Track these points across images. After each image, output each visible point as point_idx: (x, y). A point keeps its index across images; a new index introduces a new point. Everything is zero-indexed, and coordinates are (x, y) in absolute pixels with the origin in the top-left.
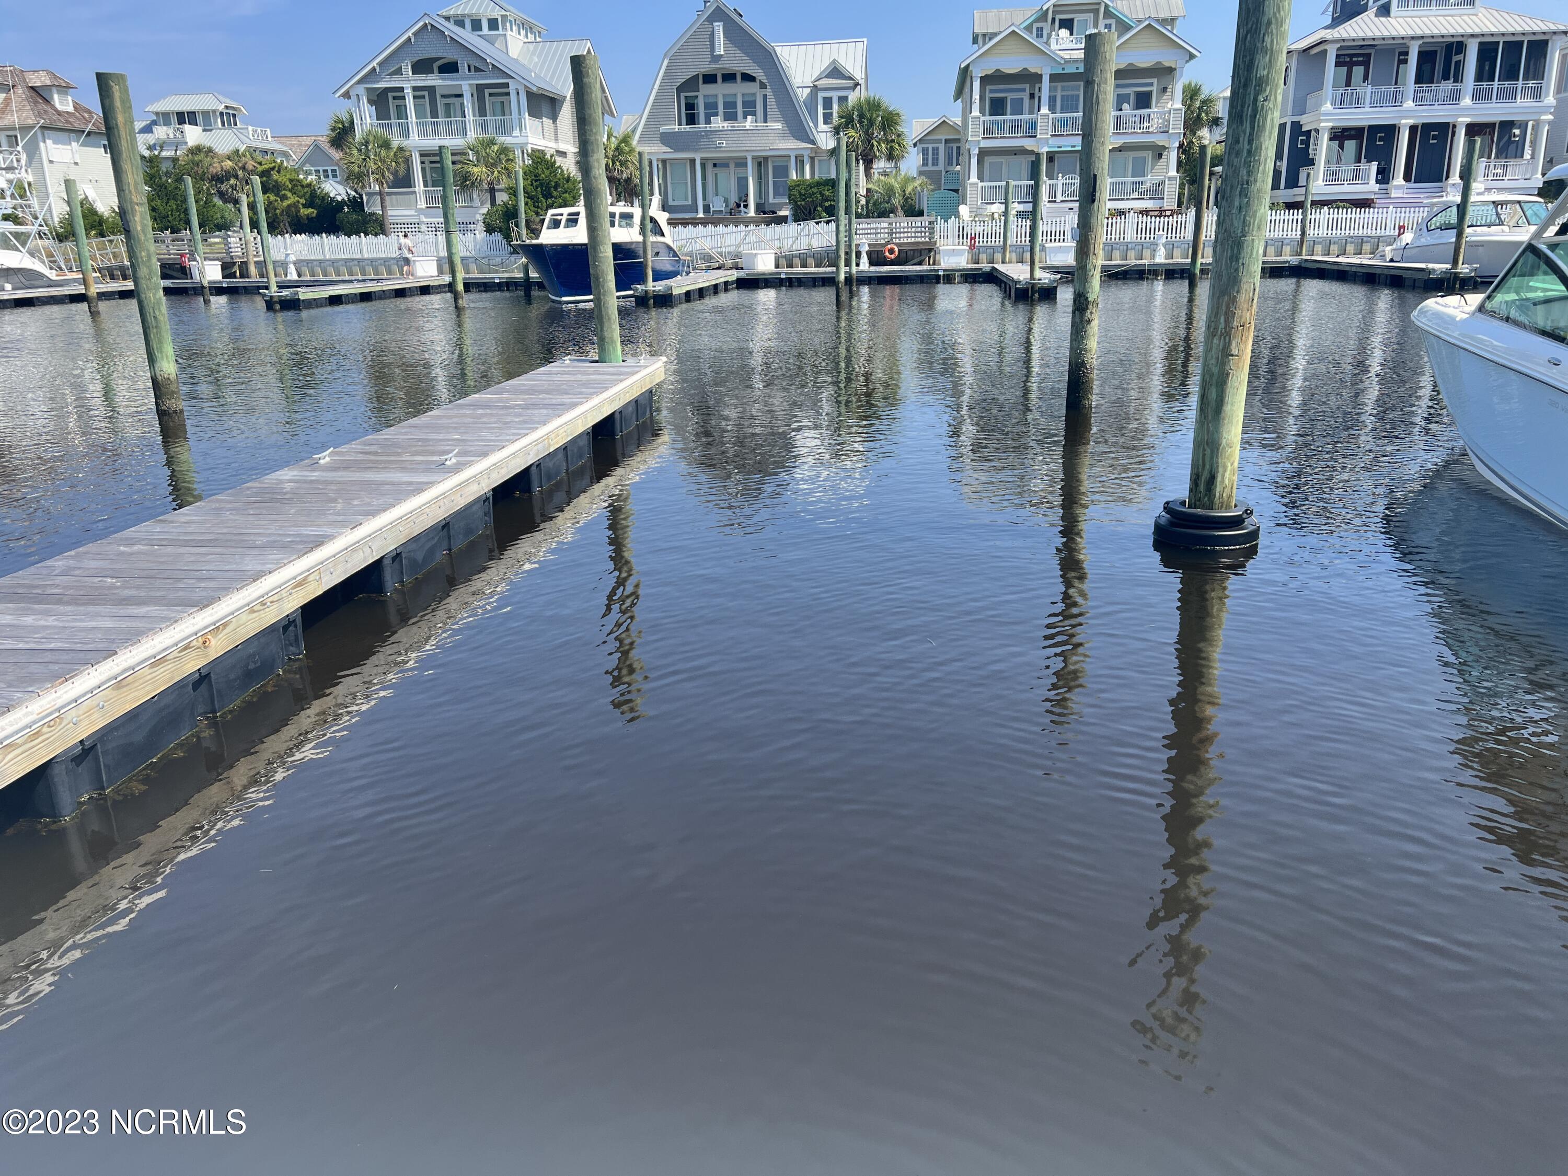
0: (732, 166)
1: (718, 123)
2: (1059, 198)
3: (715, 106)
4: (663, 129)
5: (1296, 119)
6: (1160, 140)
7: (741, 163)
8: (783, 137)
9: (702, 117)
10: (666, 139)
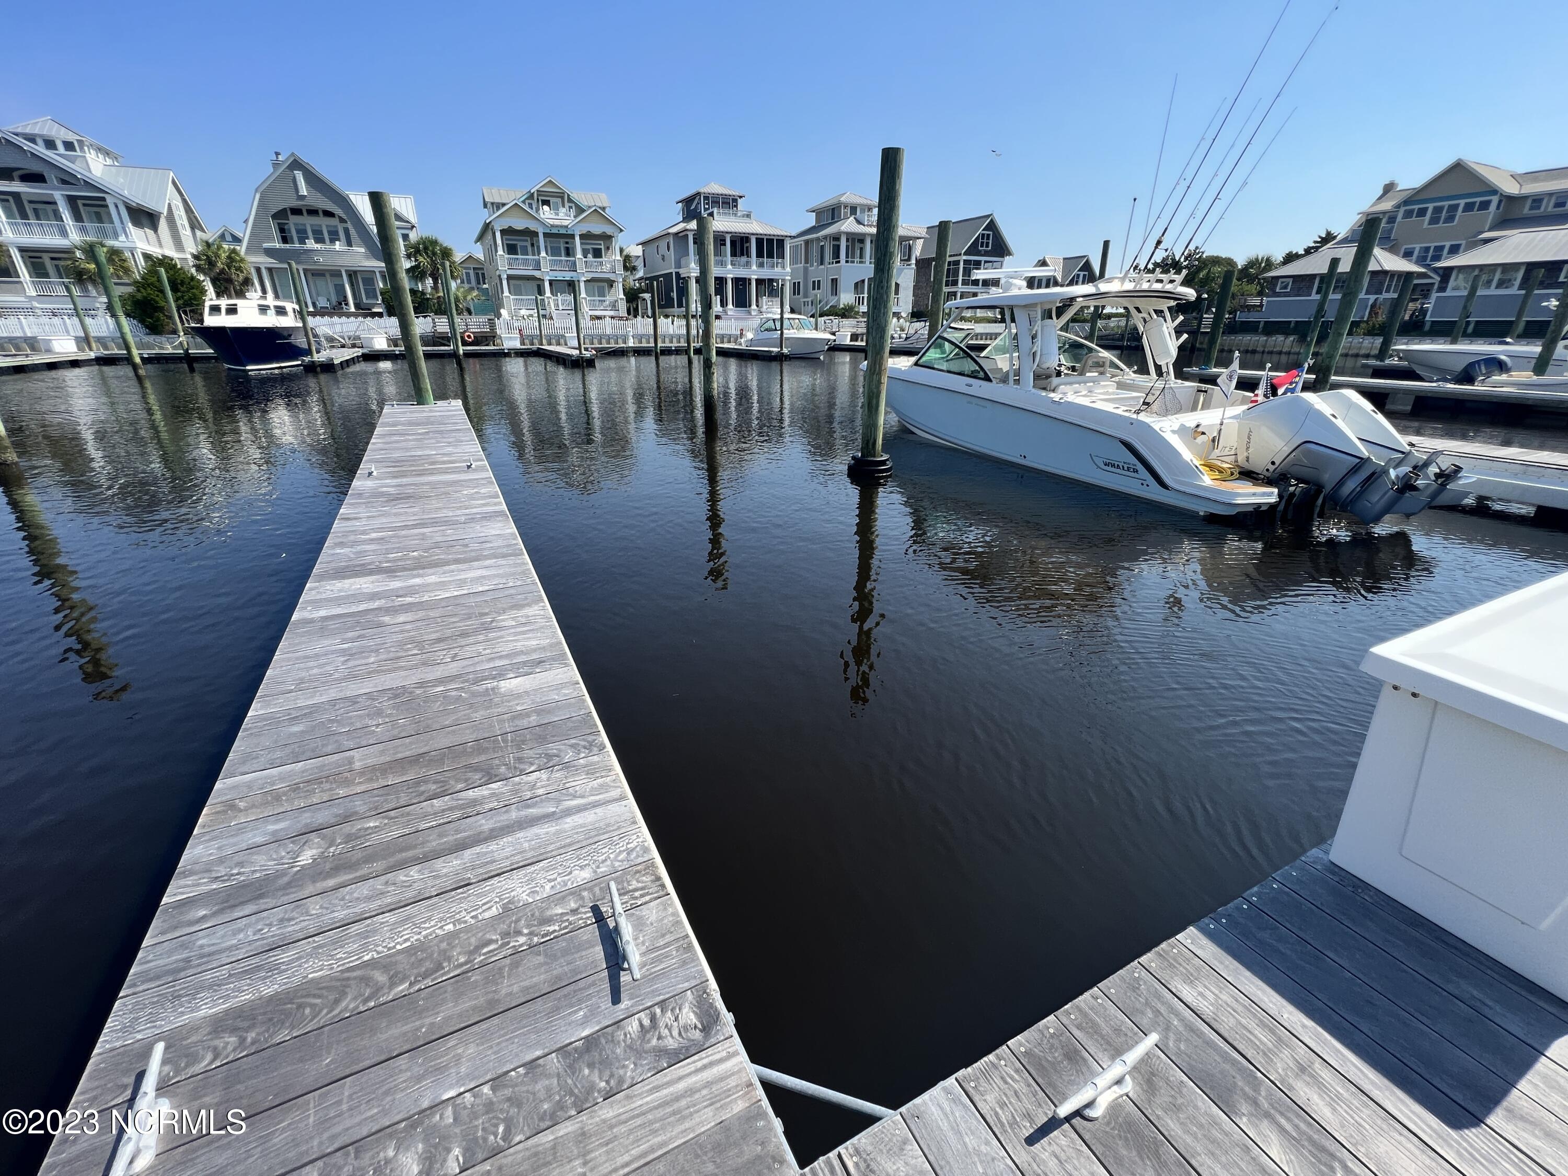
0: (328, 276)
1: (311, 244)
2: (561, 308)
3: (305, 232)
4: (265, 245)
5: (677, 270)
6: (612, 277)
7: (336, 274)
8: (367, 258)
9: (295, 239)
10: (269, 252)
